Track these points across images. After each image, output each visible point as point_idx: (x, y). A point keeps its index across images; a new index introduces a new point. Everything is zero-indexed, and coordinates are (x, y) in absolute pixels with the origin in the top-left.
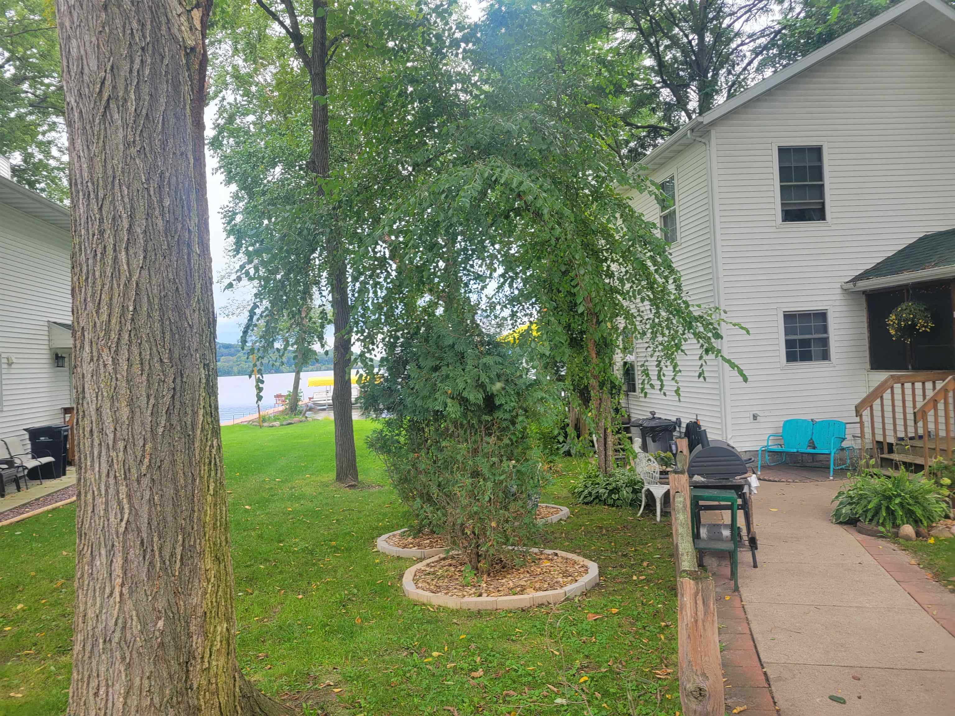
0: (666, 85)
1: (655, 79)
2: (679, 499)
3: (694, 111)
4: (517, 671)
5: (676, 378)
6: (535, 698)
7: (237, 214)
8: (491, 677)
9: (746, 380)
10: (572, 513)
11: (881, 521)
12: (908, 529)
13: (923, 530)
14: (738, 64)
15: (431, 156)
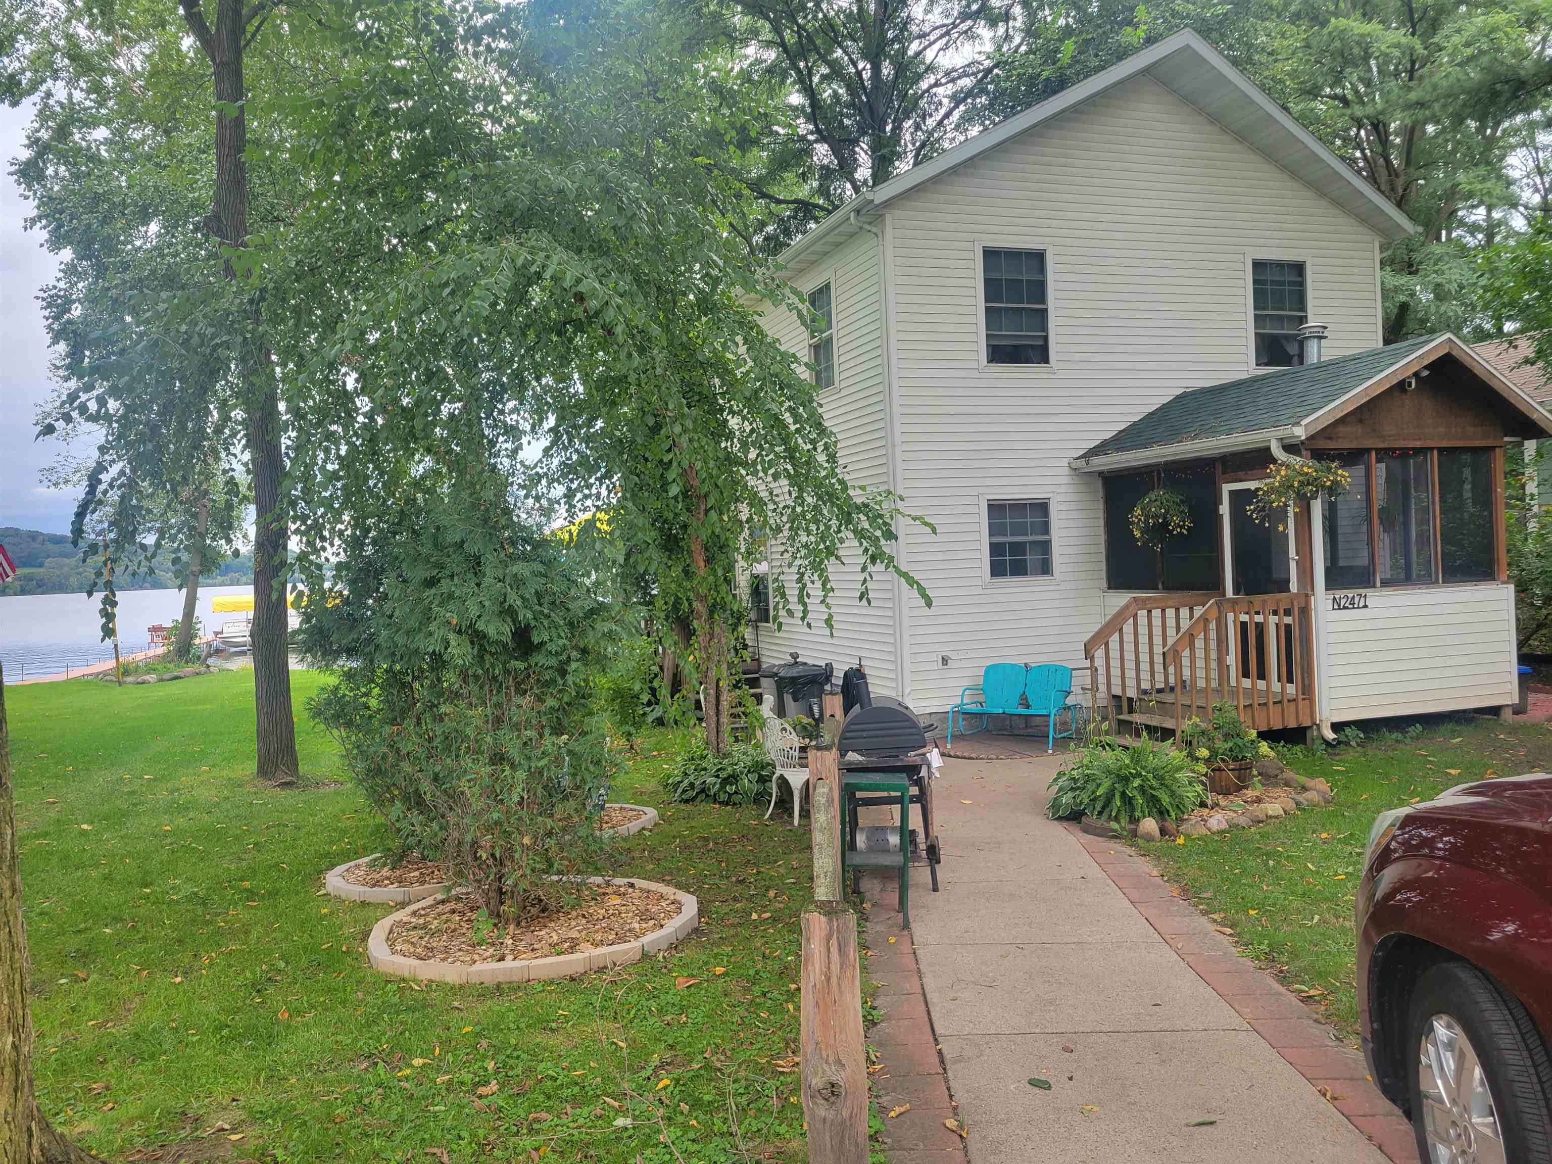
0: (822, 139)
1: (803, 127)
2: (822, 790)
3: (865, 182)
4: (556, 1080)
5: (828, 600)
6: (581, 1121)
7: (74, 302)
8: (511, 1092)
9: (929, 604)
10: (662, 817)
11: (1114, 814)
12: (1150, 825)
13: (1171, 825)
14: (931, 116)
15: (429, 223)
